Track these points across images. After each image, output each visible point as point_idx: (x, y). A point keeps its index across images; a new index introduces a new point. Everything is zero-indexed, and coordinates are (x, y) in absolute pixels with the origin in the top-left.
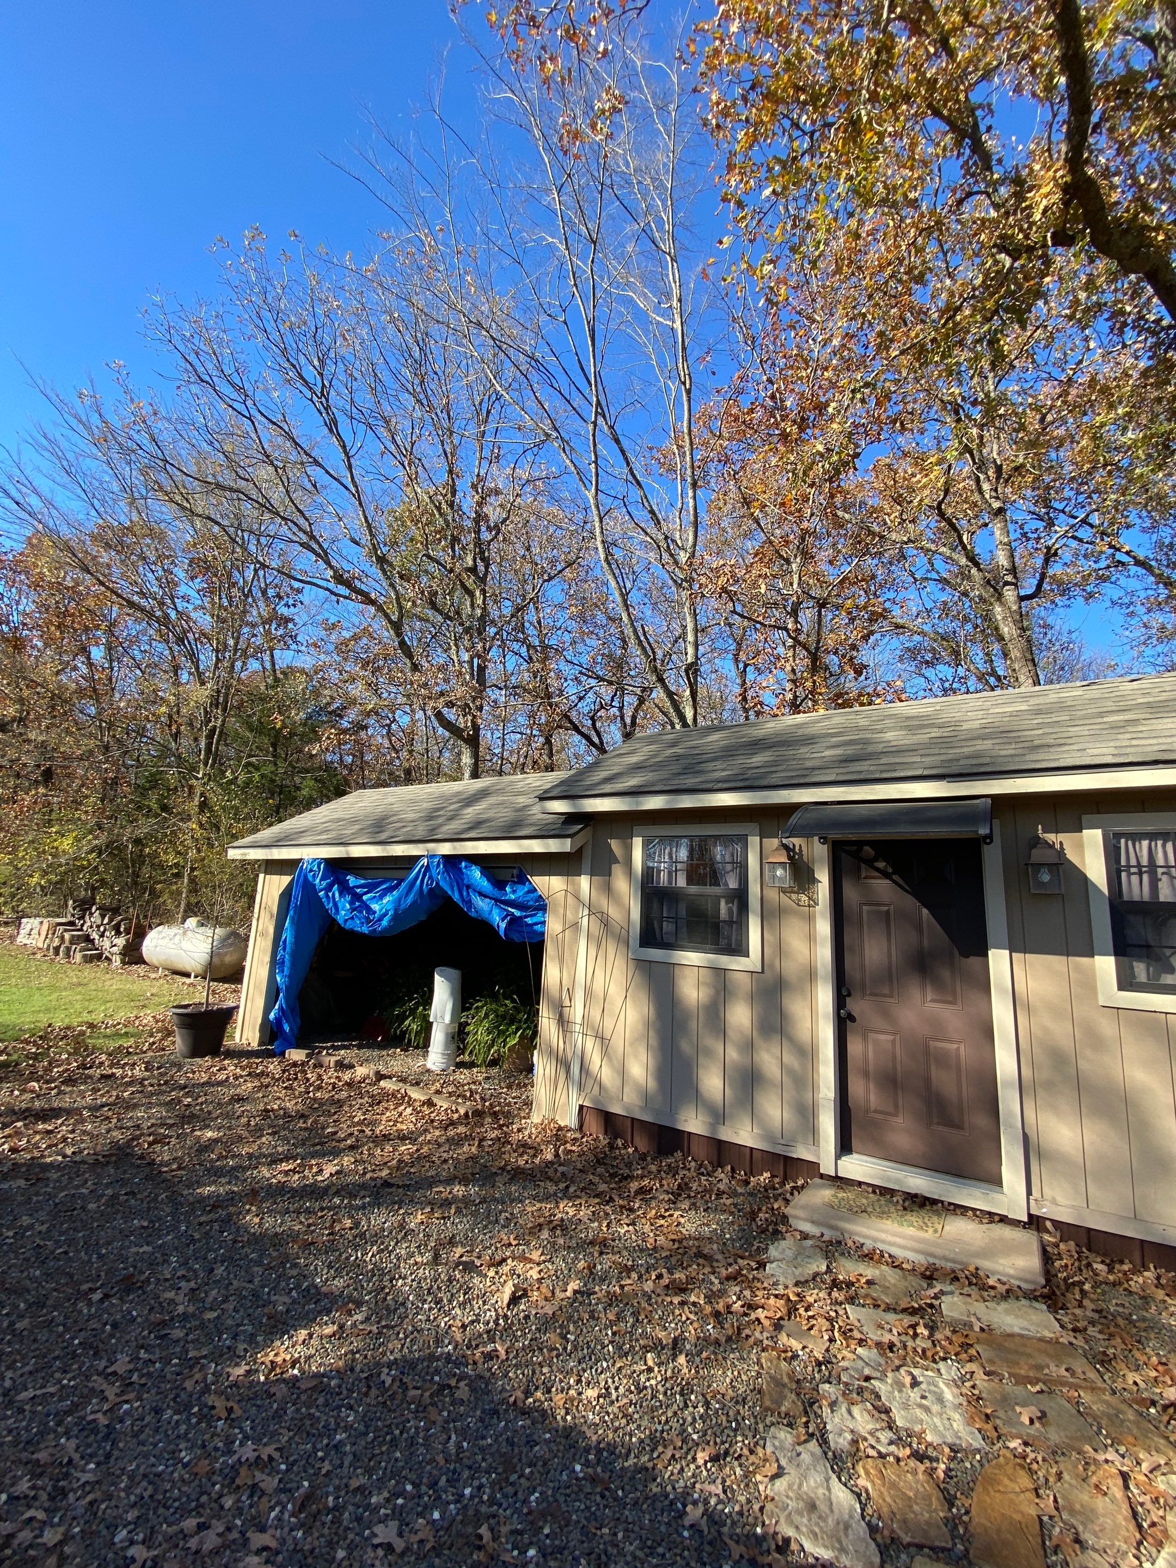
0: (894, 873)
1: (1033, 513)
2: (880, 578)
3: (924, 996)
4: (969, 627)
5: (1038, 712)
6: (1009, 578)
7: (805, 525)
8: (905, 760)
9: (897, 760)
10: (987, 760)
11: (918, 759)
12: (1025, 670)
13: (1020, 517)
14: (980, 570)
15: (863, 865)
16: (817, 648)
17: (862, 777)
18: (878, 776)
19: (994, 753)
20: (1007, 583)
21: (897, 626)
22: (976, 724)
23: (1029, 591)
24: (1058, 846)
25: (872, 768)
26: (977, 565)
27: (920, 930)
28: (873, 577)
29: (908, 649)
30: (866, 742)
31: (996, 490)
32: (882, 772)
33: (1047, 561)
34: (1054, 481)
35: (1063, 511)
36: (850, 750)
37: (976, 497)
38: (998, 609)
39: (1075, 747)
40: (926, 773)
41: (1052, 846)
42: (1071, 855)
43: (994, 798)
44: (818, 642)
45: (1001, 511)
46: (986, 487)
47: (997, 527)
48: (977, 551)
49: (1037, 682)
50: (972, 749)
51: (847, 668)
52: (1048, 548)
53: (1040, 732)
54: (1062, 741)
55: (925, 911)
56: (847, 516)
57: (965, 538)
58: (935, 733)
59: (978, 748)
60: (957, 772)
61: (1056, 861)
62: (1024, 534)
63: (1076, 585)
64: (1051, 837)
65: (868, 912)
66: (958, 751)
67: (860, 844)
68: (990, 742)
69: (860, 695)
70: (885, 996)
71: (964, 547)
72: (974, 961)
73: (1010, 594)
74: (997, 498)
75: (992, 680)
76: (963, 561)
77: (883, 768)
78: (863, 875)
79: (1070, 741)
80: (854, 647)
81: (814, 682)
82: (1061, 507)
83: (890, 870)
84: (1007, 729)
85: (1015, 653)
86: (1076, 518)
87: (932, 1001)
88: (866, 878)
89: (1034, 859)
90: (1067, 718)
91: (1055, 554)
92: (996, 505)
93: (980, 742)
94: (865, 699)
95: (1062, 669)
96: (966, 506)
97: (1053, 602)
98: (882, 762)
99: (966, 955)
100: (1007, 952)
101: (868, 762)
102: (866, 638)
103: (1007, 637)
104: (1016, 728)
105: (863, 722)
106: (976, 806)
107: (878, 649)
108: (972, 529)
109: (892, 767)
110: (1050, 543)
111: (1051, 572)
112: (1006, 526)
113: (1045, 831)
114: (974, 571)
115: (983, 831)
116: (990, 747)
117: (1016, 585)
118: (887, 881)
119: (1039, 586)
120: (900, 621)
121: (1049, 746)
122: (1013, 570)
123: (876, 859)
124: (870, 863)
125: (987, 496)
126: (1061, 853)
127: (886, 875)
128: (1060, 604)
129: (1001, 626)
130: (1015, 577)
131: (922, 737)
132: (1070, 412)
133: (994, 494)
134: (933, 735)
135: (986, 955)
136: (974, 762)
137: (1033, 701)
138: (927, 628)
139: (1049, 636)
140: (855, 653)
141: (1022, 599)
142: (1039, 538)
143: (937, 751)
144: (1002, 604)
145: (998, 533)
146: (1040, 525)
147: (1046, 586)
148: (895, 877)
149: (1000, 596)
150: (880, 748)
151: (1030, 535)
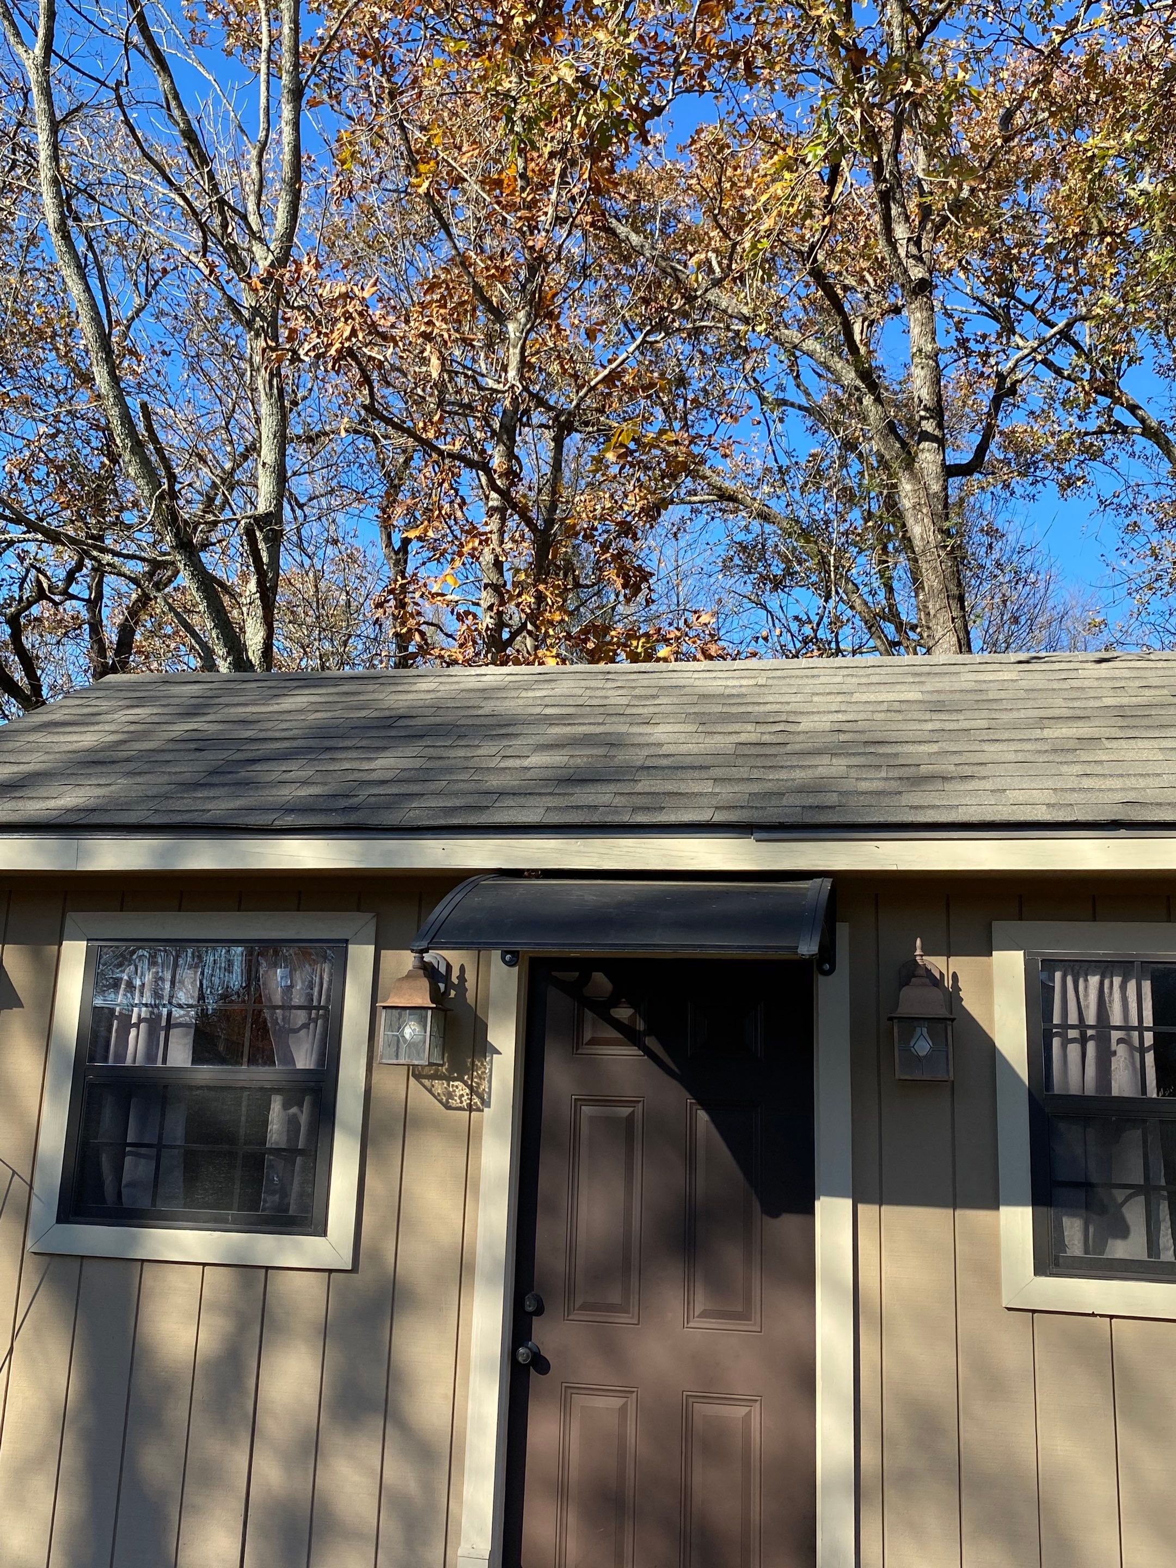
0: (648, 1032)
1: (983, 303)
2: (696, 385)
3: (689, 1303)
4: (855, 515)
5: (937, 708)
6: (929, 426)
7: (539, 240)
8: (683, 788)
9: (670, 787)
10: (833, 799)
11: (707, 787)
12: (945, 616)
13: (960, 305)
14: (878, 400)
15: (588, 1014)
16: (550, 522)
17: (595, 818)
18: (626, 818)
19: (849, 785)
20: (925, 436)
21: (724, 496)
22: (823, 723)
23: (965, 457)
24: (948, 983)
25: (619, 801)
26: (873, 387)
27: (690, 1159)
28: (682, 381)
29: (743, 548)
30: (614, 743)
31: (918, 244)
32: (635, 809)
33: (996, 402)
34: (1019, 245)
35: (1032, 308)
36: (581, 758)
37: (881, 249)
38: (906, 486)
39: (988, 785)
40: (719, 817)
41: (937, 982)
42: (970, 1002)
43: (840, 879)
44: (553, 507)
45: (923, 287)
46: (901, 231)
47: (914, 317)
48: (879, 359)
49: (965, 645)
50: (809, 773)
51: (611, 573)
52: (1001, 377)
53: (934, 748)
54: (968, 771)
55: (703, 1116)
56: (635, 239)
57: (857, 328)
58: (750, 733)
59: (821, 771)
60: (776, 820)
61: (943, 1013)
62: (963, 343)
63: (1046, 456)
64: (937, 964)
65: (592, 1119)
66: (783, 775)
67: (587, 966)
68: (844, 761)
69: (632, 634)
70: (613, 1309)
71: (854, 349)
72: (789, 1222)
73: (928, 457)
74: (919, 259)
75: (890, 629)
76: (850, 376)
77: (639, 801)
78: (588, 1036)
79: (983, 771)
80: (626, 529)
81: (540, 598)
82: (1029, 298)
83: (641, 1026)
84: (879, 736)
85: (931, 580)
86: (1052, 325)
87: (704, 1314)
88: (591, 1042)
89: (903, 1010)
90: (984, 724)
91: (1013, 391)
92: (917, 273)
93: (825, 760)
94: (639, 646)
95: (1016, 620)
96: (865, 264)
97: (1006, 486)
98: (639, 788)
99: (773, 1211)
100: (848, 1203)
101: (612, 788)
102: (653, 512)
103: (918, 544)
104: (893, 736)
105: (616, 698)
106: (802, 894)
107: (684, 539)
108: (875, 313)
109: (656, 801)
110: (1005, 368)
111: (1004, 424)
112: (931, 319)
113: (927, 952)
114: (868, 400)
115: (808, 948)
116: (842, 771)
117: (941, 443)
118: (634, 1051)
119: (982, 449)
120: (730, 485)
121: (944, 779)
122: (937, 412)
123: (614, 1001)
124: (602, 1009)
125: (902, 252)
126: (953, 997)
127: (631, 1036)
128: (1019, 491)
129: (910, 522)
130: (940, 426)
131: (722, 742)
133: (913, 250)
134: (743, 738)
135: (811, 1211)
136: (810, 801)
137: (933, 684)
138: (777, 507)
139: (996, 555)
140: (627, 542)
141: (950, 471)
142: (988, 355)
143: (744, 773)
144: (916, 477)
145: (916, 330)
146: (993, 327)
147: (994, 451)
148: (650, 1042)
149: (909, 461)
150: (638, 757)
151: (972, 345)
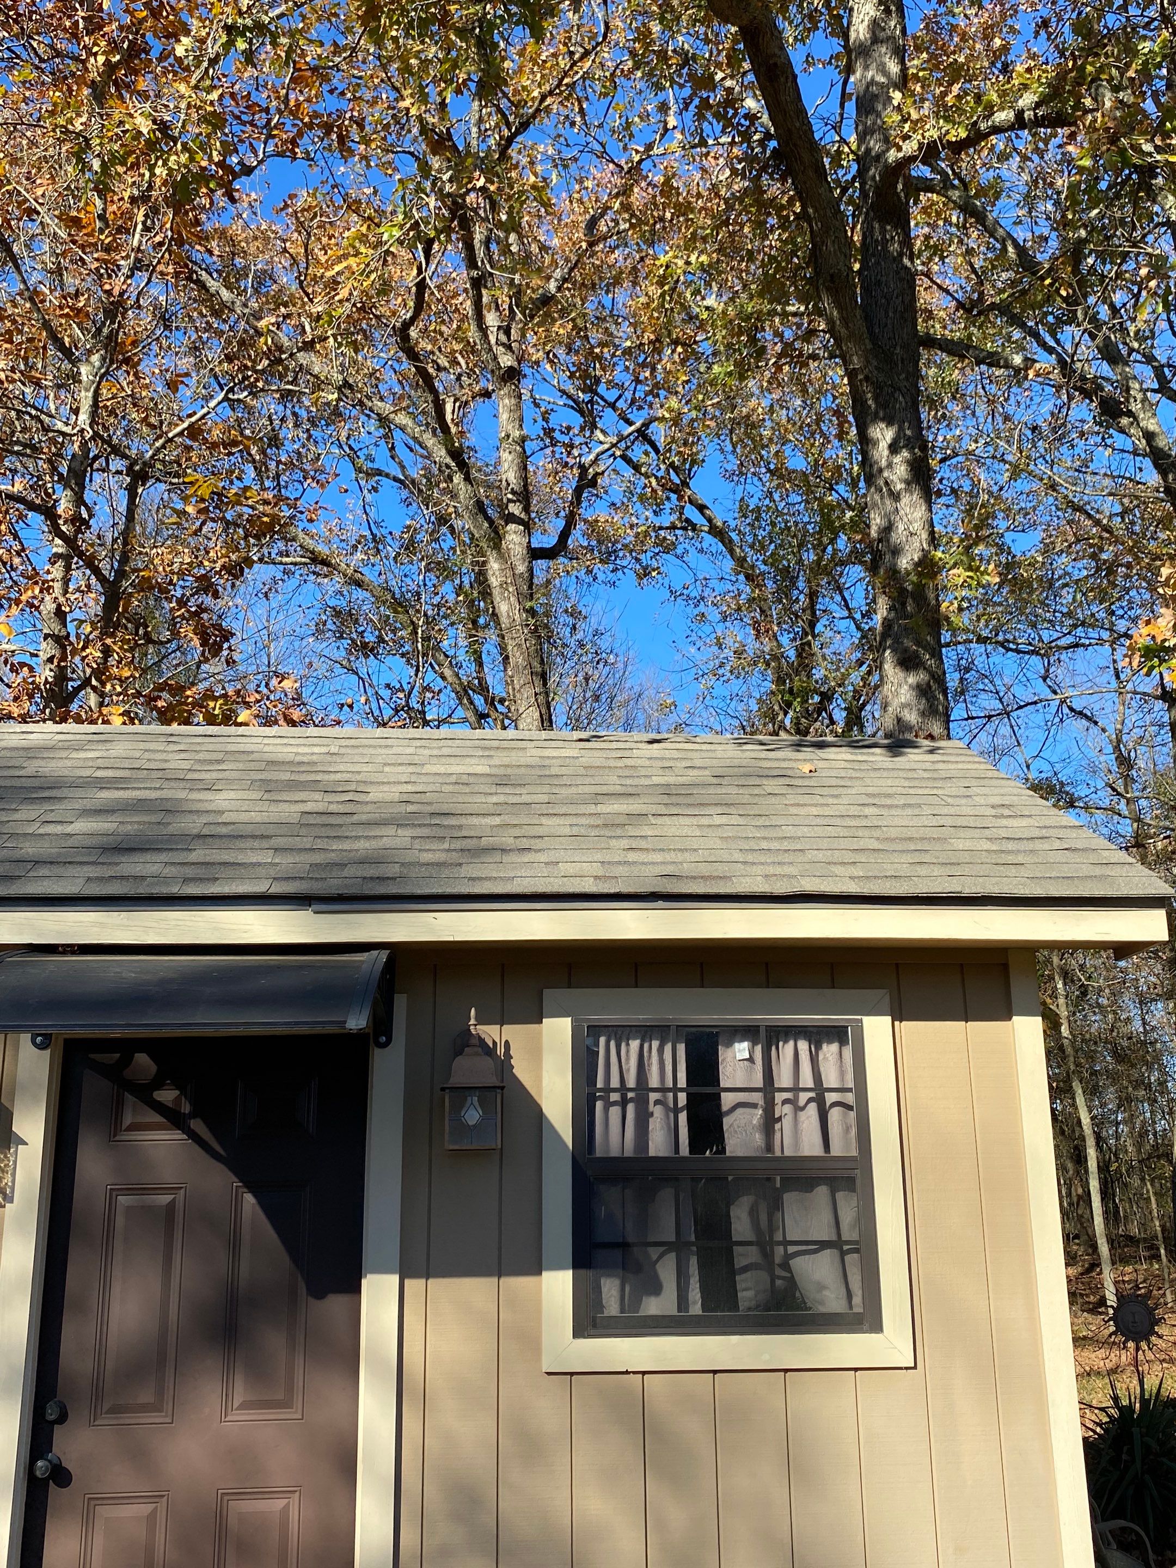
0: (193, 1115)
1: (570, 397)
2: (290, 447)
3: (228, 1396)
4: (447, 589)
5: (502, 781)
6: (515, 509)
7: (117, 285)
8: (241, 858)
9: (226, 857)
10: (394, 870)
11: (267, 857)
12: (528, 692)
13: (548, 397)
14: (467, 479)
15: (129, 1098)
16: (121, 574)
17: (143, 890)
18: (175, 890)
19: (410, 857)
20: (511, 518)
21: (317, 559)
22: (391, 793)
23: (550, 541)
24: (501, 1051)
25: (168, 871)
26: (463, 466)
27: (234, 1245)
28: (275, 441)
29: (337, 613)
30: (169, 809)
31: (507, 332)
32: (186, 880)
33: (578, 492)
34: (602, 345)
35: (613, 406)
36: (131, 825)
37: (473, 334)
38: (494, 566)
39: (543, 857)
40: (277, 889)
41: (489, 1051)
42: (521, 1070)
43: (397, 951)
44: (125, 559)
45: (512, 375)
46: (491, 319)
47: (504, 402)
48: (472, 439)
50: (374, 844)
51: (187, 630)
52: (583, 468)
53: (497, 820)
54: (525, 843)
55: (249, 1198)
56: (225, 294)
57: (449, 407)
58: (316, 802)
59: (386, 842)
60: (334, 892)
61: (493, 1081)
62: (549, 432)
63: (625, 546)
64: (491, 1033)
65: (129, 1209)
66: (346, 845)
67: (128, 1046)
68: (408, 832)
69: (209, 695)
70: (145, 1408)
71: (445, 429)
72: (336, 1303)
73: (514, 537)
74: (509, 347)
76: (440, 454)
77: (190, 872)
78: (128, 1120)
79: (538, 844)
80: (206, 585)
81: (107, 652)
82: (611, 395)
83: (186, 1108)
84: (445, 808)
85: (517, 658)
86: (631, 423)
87: (244, 1406)
88: (131, 1128)
89: (457, 1080)
90: (545, 798)
91: (593, 483)
92: (507, 361)
93: (391, 831)
94: (216, 707)
95: (597, 698)
96: (457, 347)
97: (589, 572)
98: (193, 857)
99: (319, 1293)
100: (395, 1278)
101: (163, 857)
102: (235, 571)
103: (505, 622)
104: (459, 809)
105: (177, 762)
106: (357, 966)
107: (275, 602)
108: (465, 394)
109: (210, 870)
110: (587, 459)
111: (586, 512)
112: (518, 406)
113: (480, 1021)
114: (458, 478)
115: (357, 1022)
116: (406, 842)
117: (527, 526)
118: (178, 1135)
119: (564, 535)
120: (322, 549)
121: (503, 850)
122: (524, 496)
123: (158, 1084)
124: (144, 1093)
125: (493, 340)
126: (505, 1065)
127: (175, 1119)
128: (601, 577)
129: (497, 598)
130: (527, 509)
131: (288, 811)
132: (632, 226)
133: (503, 338)
134: (309, 807)
135: (357, 1290)
136: (371, 871)
137: (500, 759)
138: (369, 575)
139: (579, 636)
140: (208, 600)
141: (535, 554)
142: (572, 446)
143: (307, 843)
144: (503, 557)
145: (504, 416)
146: (577, 420)
147: (577, 538)
148: (197, 1125)
149: (496, 539)
150: (193, 825)
151: (557, 435)
